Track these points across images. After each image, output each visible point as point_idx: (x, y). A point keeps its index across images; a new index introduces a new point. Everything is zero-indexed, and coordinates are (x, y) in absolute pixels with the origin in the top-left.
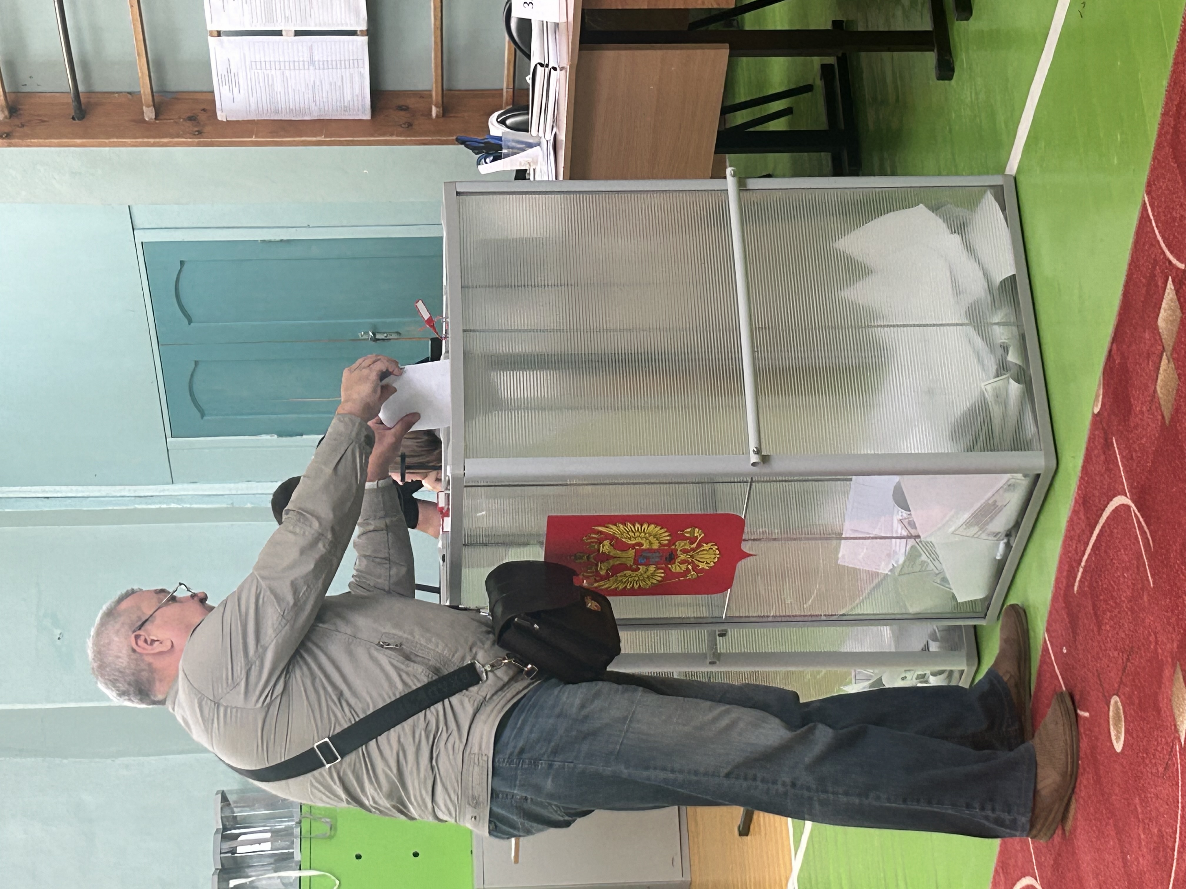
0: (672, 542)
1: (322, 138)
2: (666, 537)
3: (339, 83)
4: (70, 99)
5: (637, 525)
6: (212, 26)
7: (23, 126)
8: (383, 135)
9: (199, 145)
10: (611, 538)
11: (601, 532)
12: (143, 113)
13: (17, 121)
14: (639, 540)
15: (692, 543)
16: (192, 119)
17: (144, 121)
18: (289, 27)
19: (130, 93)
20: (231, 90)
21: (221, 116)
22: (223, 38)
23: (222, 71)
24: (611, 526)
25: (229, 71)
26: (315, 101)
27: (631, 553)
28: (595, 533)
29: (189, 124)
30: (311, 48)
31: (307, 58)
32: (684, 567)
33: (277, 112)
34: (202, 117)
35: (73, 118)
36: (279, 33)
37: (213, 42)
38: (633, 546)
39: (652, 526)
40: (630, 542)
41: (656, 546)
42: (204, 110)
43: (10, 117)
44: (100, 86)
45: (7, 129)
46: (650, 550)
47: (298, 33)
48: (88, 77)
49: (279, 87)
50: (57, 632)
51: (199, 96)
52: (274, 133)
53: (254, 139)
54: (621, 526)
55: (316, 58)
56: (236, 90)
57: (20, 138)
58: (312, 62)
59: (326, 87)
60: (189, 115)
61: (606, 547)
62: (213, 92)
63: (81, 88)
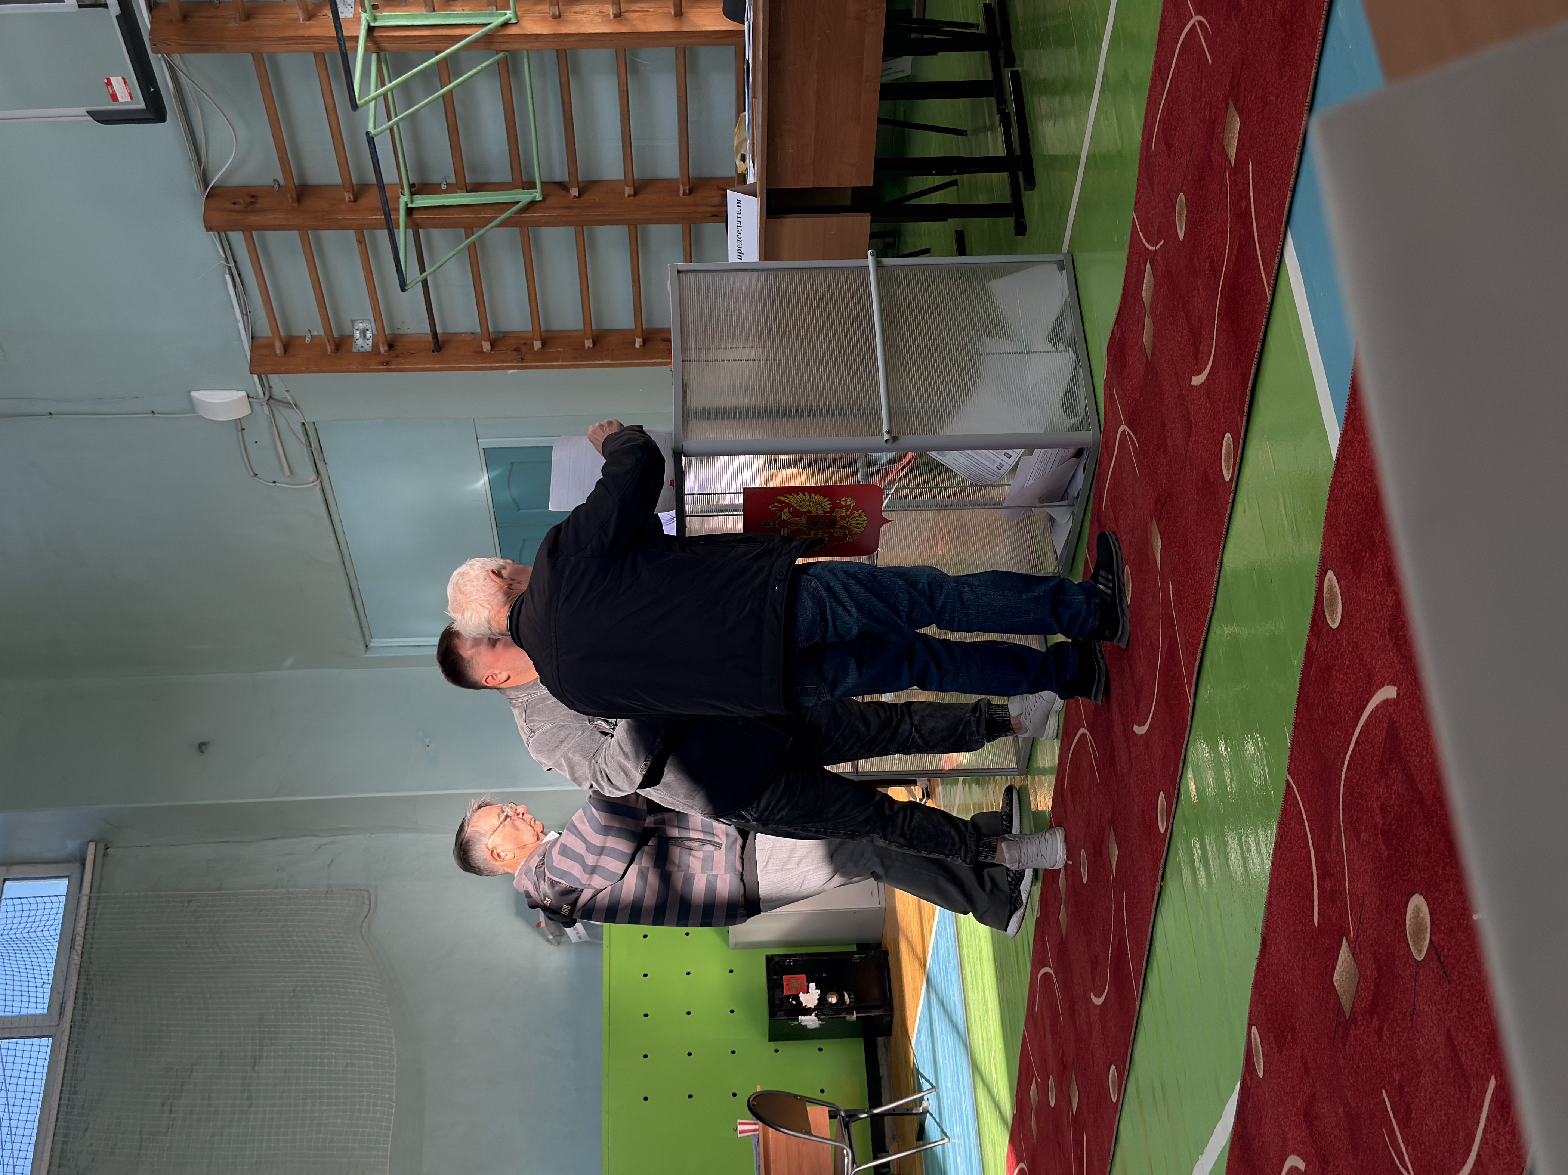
0: (833, 510)
1: (609, 362)
2: (828, 505)
4: (430, 338)
5: (807, 495)
7: (397, 356)
8: (652, 358)
9: (521, 368)
10: (788, 505)
11: (783, 502)
12: (481, 346)
13: (394, 354)
14: (809, 508)
15: (847, 511)
16: (517, 350)
17: (482, 352)
19: (472, 334)
24: (788, 496)
27: (804, 518)
28: (778, 503)
29: (515, 353)
32: (842, 531)
34: (523, 348)
35: (433, 351)
38: (805, 513)
39: (818, 496)
40: (803, 510)
41: (821, 513)
42: (525, 344)
43: (389, 351)
44: (451, 329)
45: (387, 359)
46: (817, 517)
48: (442, 325)
50: (427, 740)
51: (521, 335)
52: (574, 359)
53: (560, 363)
54: (795, 496)
57: (396, 366)
60: (514, 347)
61: (786, 514)
63: (439, 330)
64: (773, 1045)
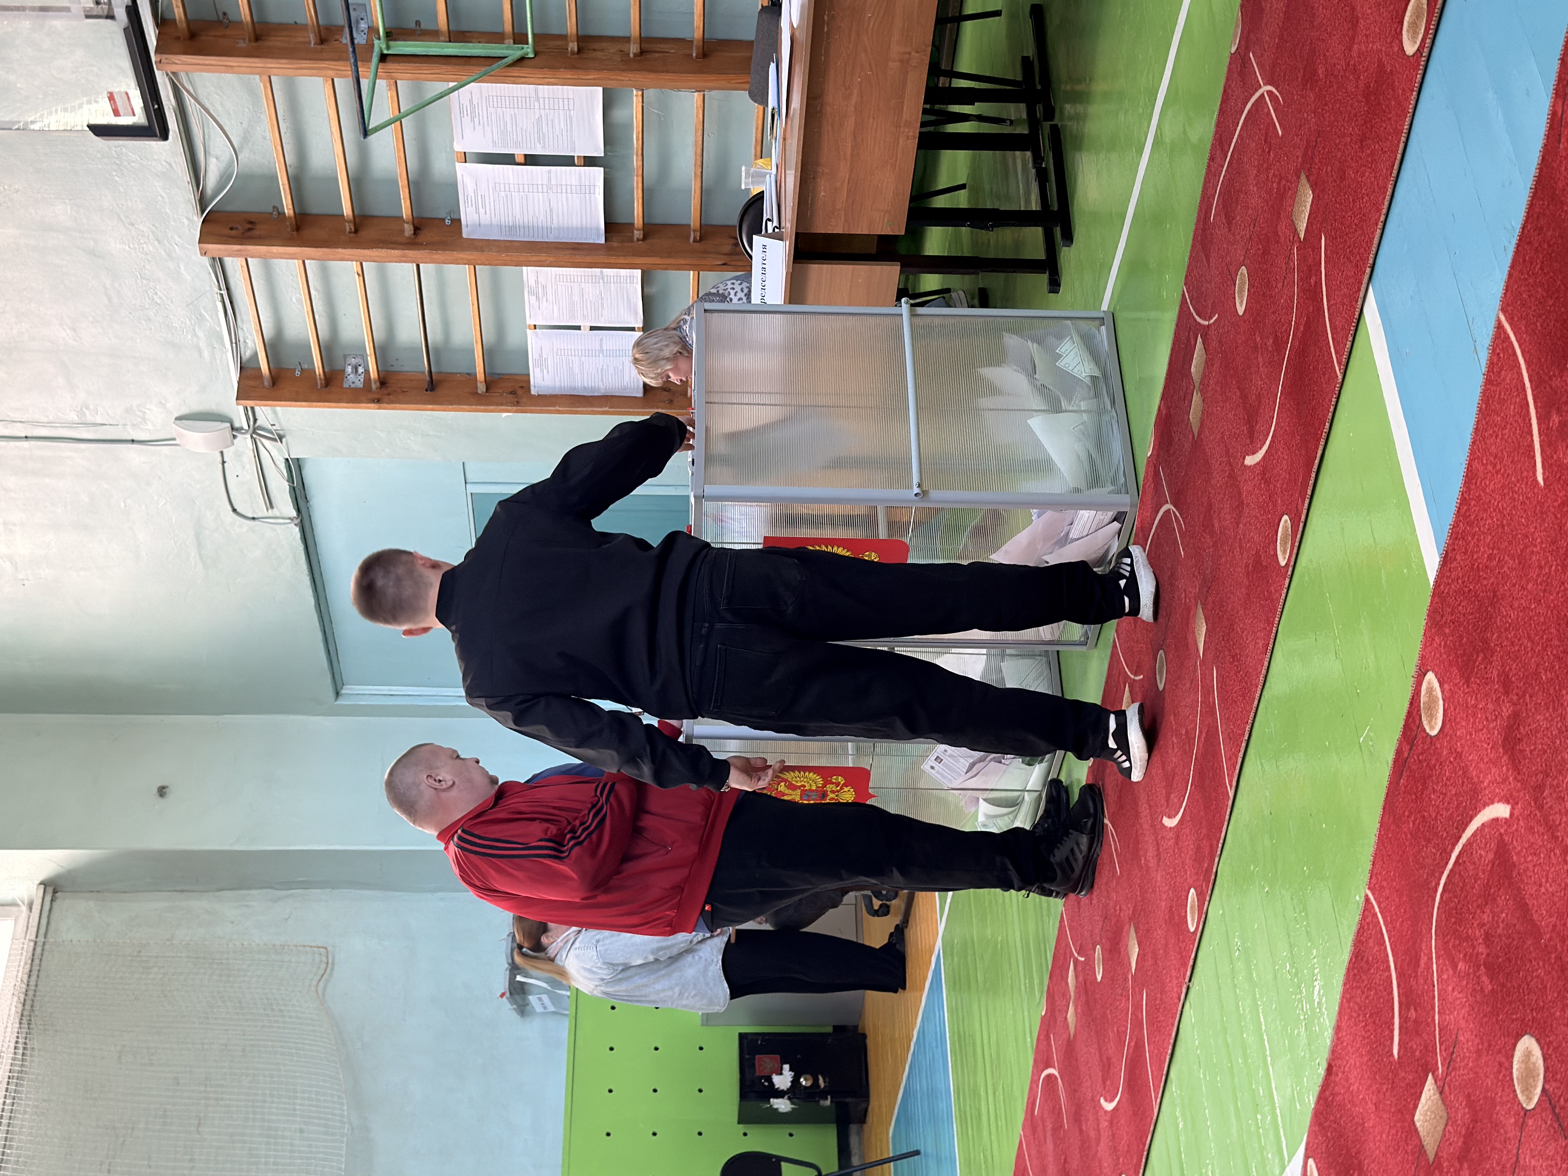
3: (621, 367)
4: (425, 375)
6: (530, 322)
7: (389, 394)
9: (516, 412)
12: (476, 388)
13: (386, 390)
16: (513, 393)
17: (477, 393)
18: (586, 324)
19: (468, 374)
20: (541, 371)
21: (533, 392)
22: (537, 330)
23: (536, 357)
25: (541, 356)
26: (602, 381)
29: (511, 396)
30: (601, 340)
31: (598, 348)
33: (574, 388)
34: (520, 392)
35: (427, 390)
36: (578, 328)
37: (529, 332)
42: (522, 387)
43: (381, 388)
44: (447, 368)
45: (376, 396)
47: (592, 328)
48: (438, 362)
49: (577, 370)
51: (519, 378)
52: (573, 405)
53: (557, 408)
55: (604, 348)
56: (545, 372)
57: (388, 403)
58: (602, 351)
59: (611, 371)
60: (511, 390)
62: (529, 375)
63: (433, 368)
64: (742, 1128)
